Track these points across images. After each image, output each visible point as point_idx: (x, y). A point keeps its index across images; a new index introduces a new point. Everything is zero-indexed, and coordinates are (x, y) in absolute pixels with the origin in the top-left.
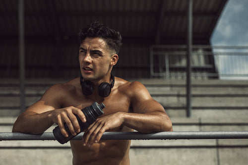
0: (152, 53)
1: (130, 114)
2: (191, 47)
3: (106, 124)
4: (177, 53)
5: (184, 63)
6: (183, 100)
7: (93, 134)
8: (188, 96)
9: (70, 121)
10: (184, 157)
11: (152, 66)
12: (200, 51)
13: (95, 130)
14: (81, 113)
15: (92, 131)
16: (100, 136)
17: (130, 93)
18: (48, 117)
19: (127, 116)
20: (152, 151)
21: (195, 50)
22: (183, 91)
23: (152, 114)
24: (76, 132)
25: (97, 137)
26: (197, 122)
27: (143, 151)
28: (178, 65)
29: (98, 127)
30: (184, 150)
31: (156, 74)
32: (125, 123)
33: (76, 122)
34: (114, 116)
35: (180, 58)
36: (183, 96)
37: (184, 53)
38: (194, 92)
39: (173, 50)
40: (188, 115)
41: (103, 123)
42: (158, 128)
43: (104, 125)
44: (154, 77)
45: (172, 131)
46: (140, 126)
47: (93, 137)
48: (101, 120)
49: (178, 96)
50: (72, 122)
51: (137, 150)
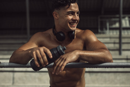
0: (99, 20)
1: (84, 51)
2: (122, 16)
3: (67, 59)
4: (113, 19)
5: (117, 25)
6: (117, 46)
7: (58, 66)
8: (120, 43)
9: (41, 57)
10: (118, 78)
11: (99, 27)
12: (127, 18)
13: (60, 64)
14: (49, 52)
15: (58, 64)
16: (63, 67)
17: (84, 37)
18: (29, 53)
19: (82, 53)
20: (99, 74)
21: (124, 17)
22: (117, 41)
23: (99, 51)
24: (45, 64)
25: (61, 68)
26: (126, 57)
27: (94, 74)
28: (114, 26)
29: (62, 61)
30: (118, 74)
31: (102, 32)
32: (80, 58)
33: (45, 57)
34: (73, 53)
35: (115, 22)
36: (117, 43)
37: (118, 19)
38: (123, 41)
39: (111, 18)
40: (120, 54)
41: (65, 58)
42: (103, 60)
43: (65, 60)
44: (100, 33)
45: (113, 62)
46: (90, 59)
47: (59, 68)
48: (63, 56)
49: (114, 43)
50: (42, 57)
51: (91, 74)
